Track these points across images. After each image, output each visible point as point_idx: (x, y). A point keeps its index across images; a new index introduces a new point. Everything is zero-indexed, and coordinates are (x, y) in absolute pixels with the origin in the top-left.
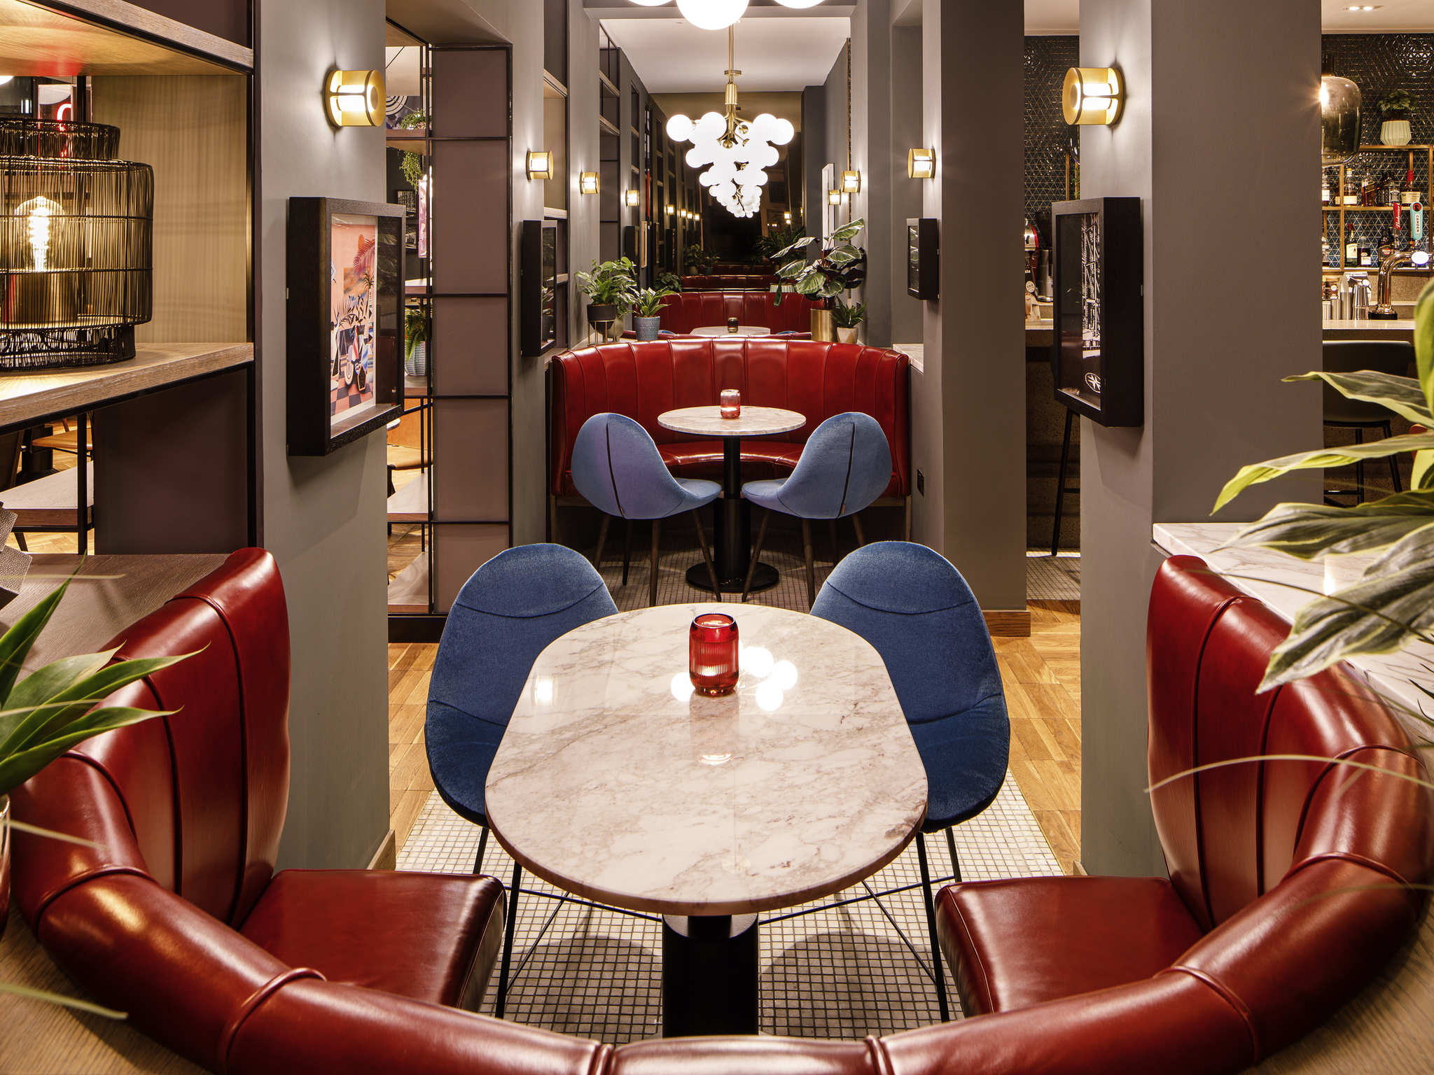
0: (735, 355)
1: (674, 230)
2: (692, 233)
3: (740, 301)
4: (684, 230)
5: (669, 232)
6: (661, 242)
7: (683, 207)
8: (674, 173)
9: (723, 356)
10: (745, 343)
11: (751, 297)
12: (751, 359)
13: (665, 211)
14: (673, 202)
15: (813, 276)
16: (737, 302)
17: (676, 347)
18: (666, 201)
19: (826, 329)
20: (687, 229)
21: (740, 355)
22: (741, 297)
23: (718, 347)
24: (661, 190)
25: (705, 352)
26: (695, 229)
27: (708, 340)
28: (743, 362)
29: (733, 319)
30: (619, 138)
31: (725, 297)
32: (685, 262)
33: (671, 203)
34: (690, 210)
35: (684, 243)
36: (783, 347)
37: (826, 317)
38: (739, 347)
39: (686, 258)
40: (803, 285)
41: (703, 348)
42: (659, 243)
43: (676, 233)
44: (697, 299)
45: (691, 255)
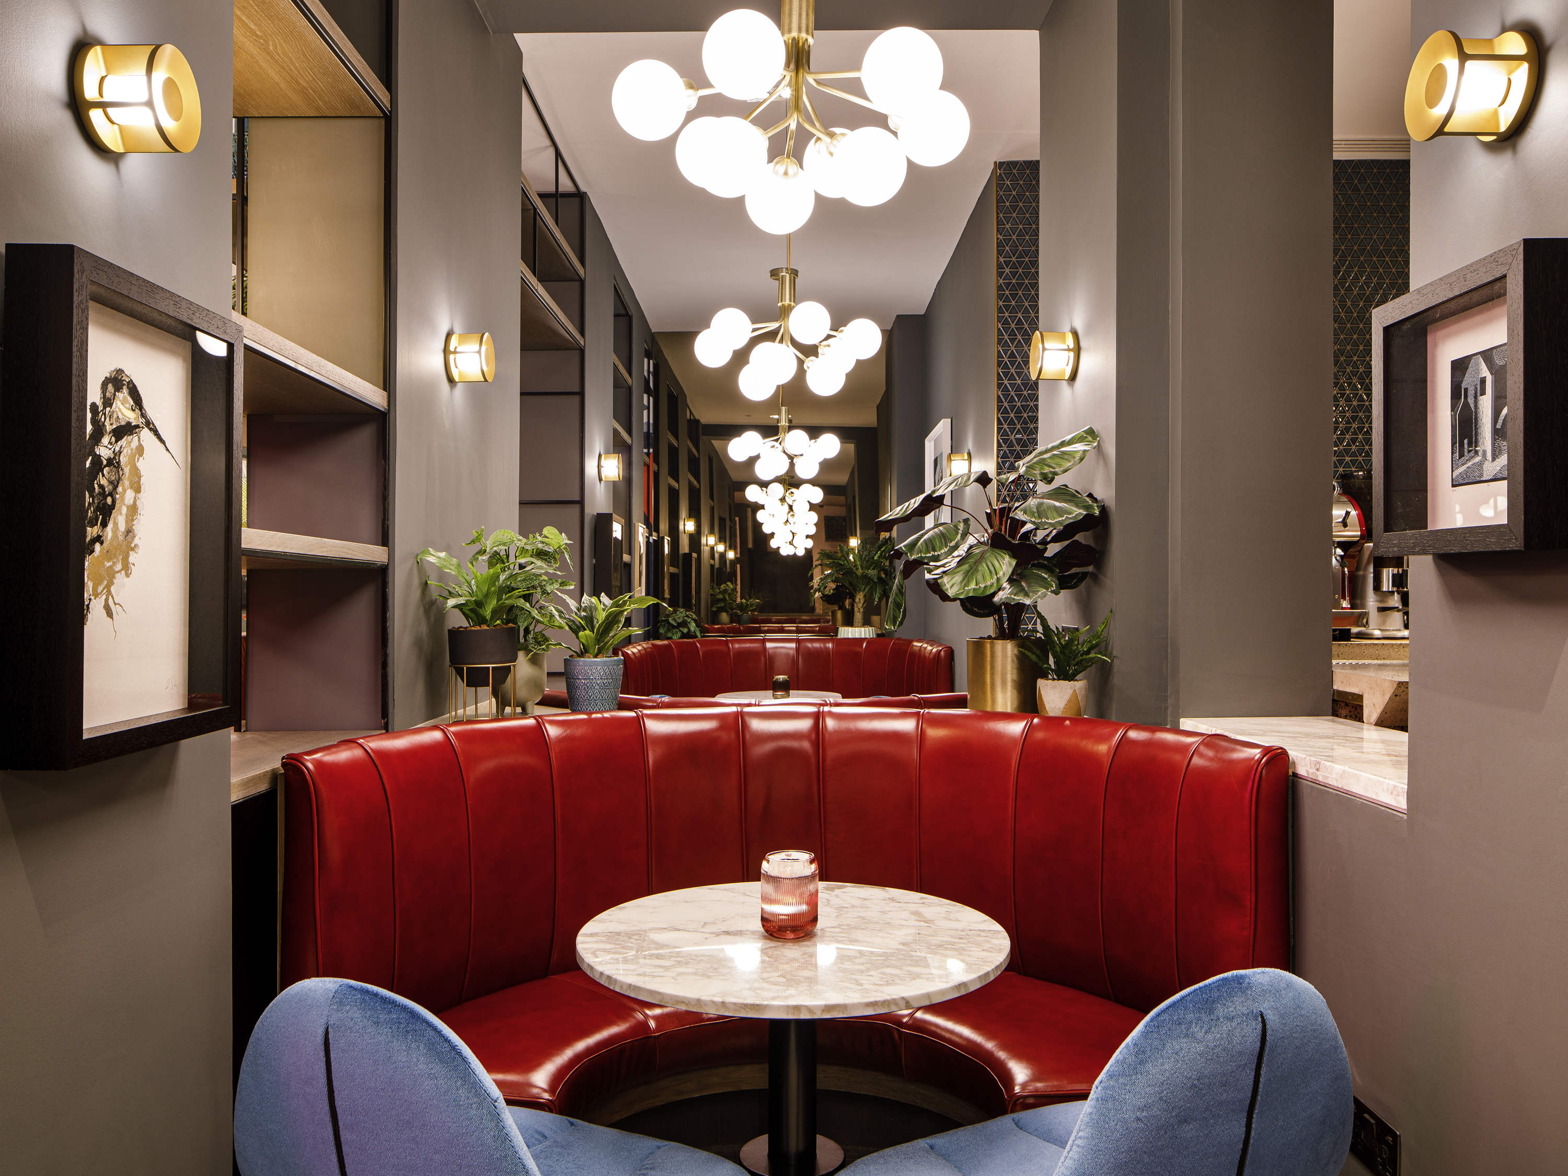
0: (794, 744)
1: (695, 555)
2: (721, 572)
3: (791, 652)
4: (712, 566)
5: (688, 557)
6: (672, 570)
7: (712, 532)
8: (697, 478)
9: (769, 747)
10: (818, 717)
11: (809, 645)
12: (831, 753)
13: (681, 527)
14: (694, 513)
15: (982, 556)
16: (788, 655)
17: (654, 727)
18: (683, 513)
19: (1004, 682)
20: (717, 566)
21: (806, 745)
22: (793, 645)
23: (757, 725)
24: (674, 495)
25: (724, 736)
26: (728, 570)
27: (734, 709)
28: (813, 760)
29: (781, 678)
30: (582, 351)
31: (769, 645)
32: (712, 606)
33: (690, 516)
34: (721, 539)
35: (712, 580)
36: (907, 725)
37: (1005, 655)
38: (804, 725)
39: (715, 601)
40: (958, 578)
41: (721, 728)
42: (668, 569)
43: (699, 559)
44: (724, 648)
45: (721, 596)
